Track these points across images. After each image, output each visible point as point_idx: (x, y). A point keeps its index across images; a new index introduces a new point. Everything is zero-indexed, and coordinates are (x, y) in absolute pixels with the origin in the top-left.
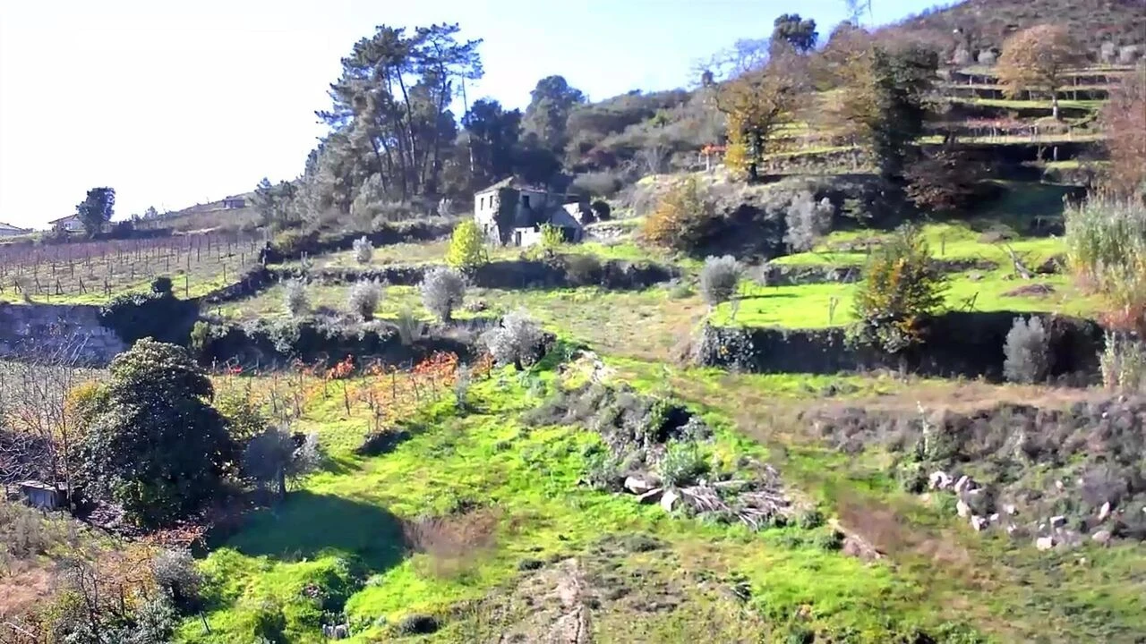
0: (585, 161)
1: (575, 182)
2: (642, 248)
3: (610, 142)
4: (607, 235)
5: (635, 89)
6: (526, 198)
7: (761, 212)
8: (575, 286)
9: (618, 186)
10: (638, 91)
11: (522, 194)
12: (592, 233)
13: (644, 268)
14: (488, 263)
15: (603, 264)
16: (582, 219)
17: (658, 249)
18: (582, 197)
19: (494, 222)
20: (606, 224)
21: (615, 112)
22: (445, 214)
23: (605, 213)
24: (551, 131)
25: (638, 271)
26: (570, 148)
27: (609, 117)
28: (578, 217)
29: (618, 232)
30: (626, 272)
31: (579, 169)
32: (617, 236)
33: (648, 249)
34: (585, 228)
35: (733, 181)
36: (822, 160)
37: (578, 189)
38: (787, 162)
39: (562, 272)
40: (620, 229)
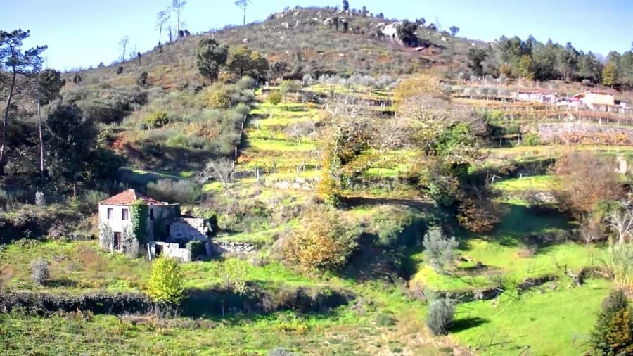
6: (152, 211)
7: (376, 237)
11: (150, 207)
20: (235, 239)
28: (203, 230)
29: (250, 248)
32: (248, 251)
40: (251, 245)
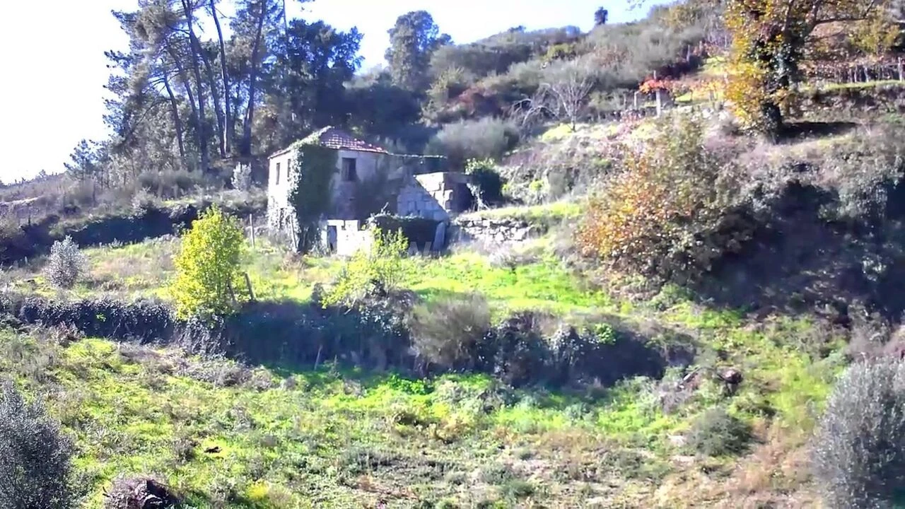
0: (455, 108)
1: (441, 136)
2: (579, 273)
3: (490, 82)
4: (499, 237)
5: (516, 26)
6: (351, 163)
7: (830, 196)
8: (431, 371)
9: (512, 141)
10: (520, 28)
11: (343, 154)
12: (471, 231)
13: (601, 338)
14: (253, 303)
15: (499, 322)
16: (451, 203)
17: (615, 277)
18: (451, 162)
19: (291, 208)
20: (497, 214)
21: (494, 48)
22: (241, 188)
23: (493, 191)
24: (409, 71)
25: (587, 347)
26: (434, 91)
27: (488, 54)
28: (443, 198)
29: (522, 231)
30: (555, 347)
31: (446, 119)
32: (520, 245)
33: (592, 275)
34: (456, 221)
35: (735, 132)
36: (870, 101)
37: (442, 148)
38: (810, 102)
39: (402, 338)
40: (525, 225)
